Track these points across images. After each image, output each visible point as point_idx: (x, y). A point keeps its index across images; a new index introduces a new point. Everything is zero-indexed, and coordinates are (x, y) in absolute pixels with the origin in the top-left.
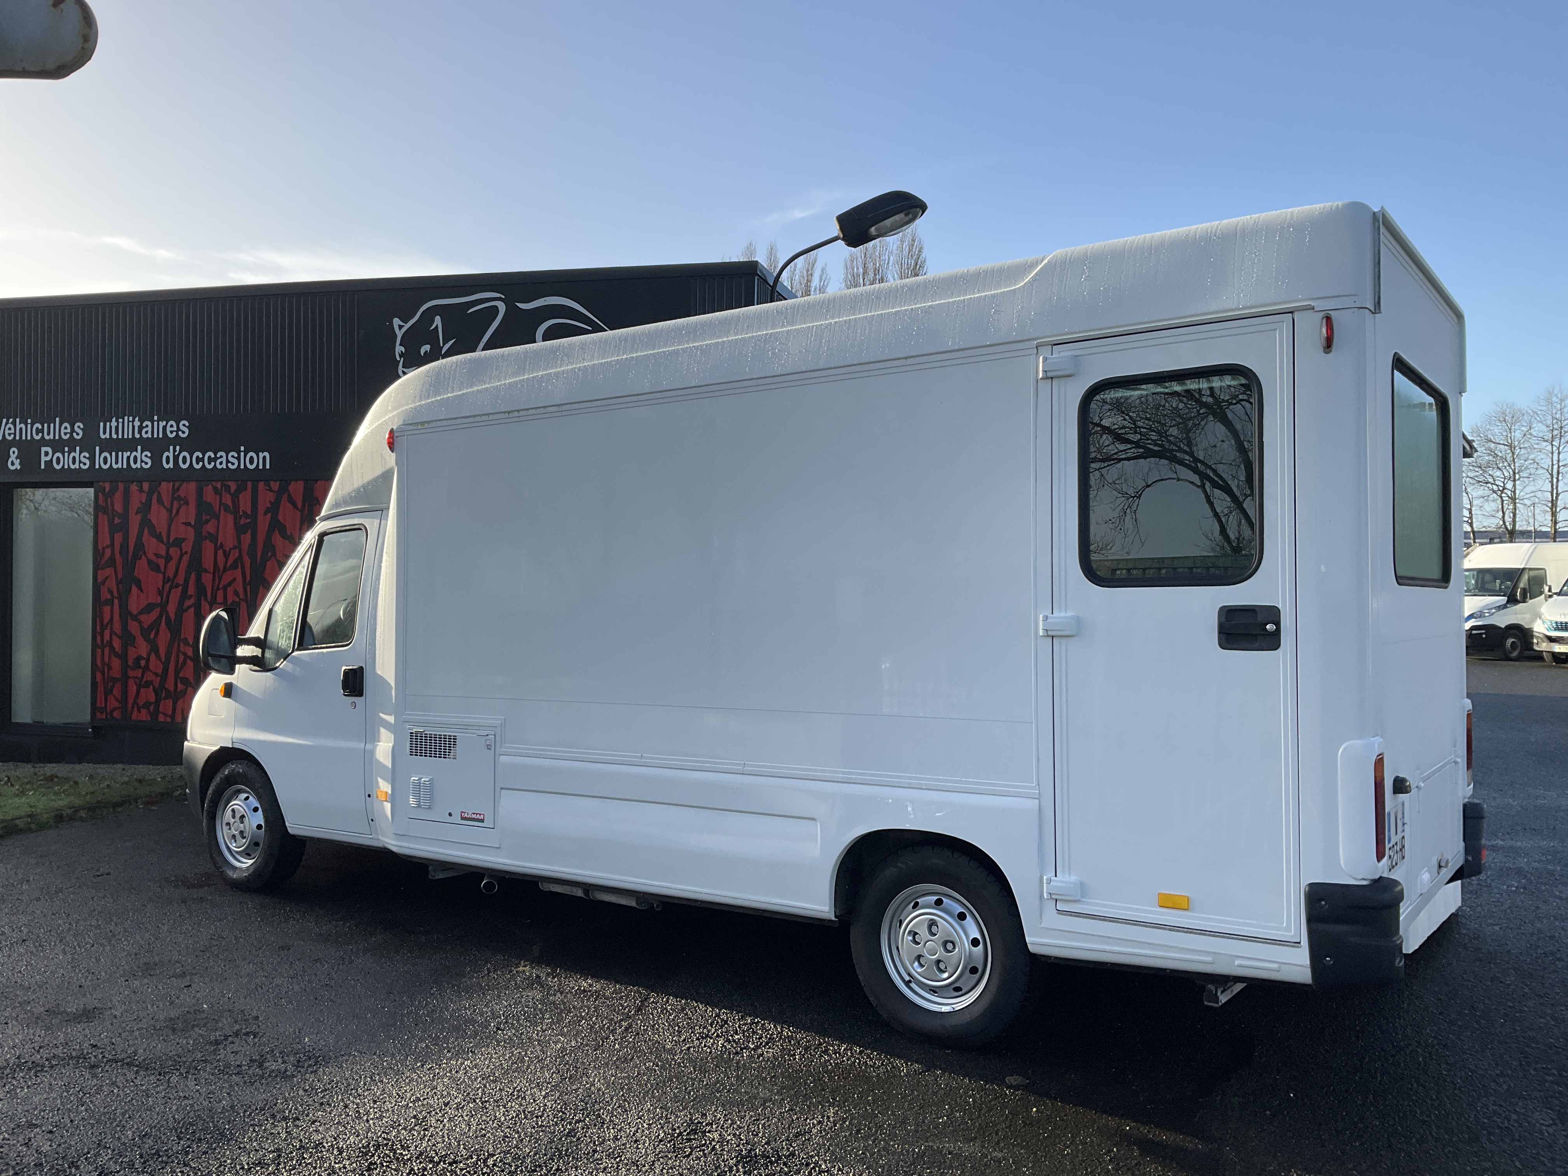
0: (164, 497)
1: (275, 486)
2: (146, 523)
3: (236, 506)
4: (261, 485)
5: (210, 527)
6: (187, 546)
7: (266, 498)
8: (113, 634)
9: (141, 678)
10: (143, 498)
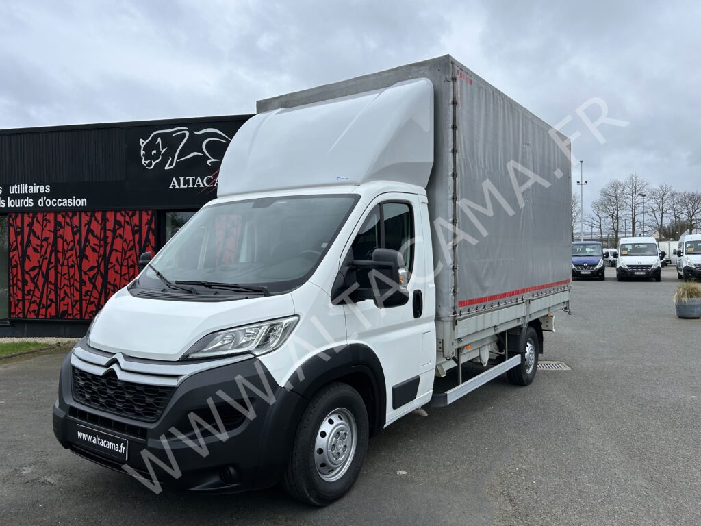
0: (39, 219)
1: (89, 213)
2: (31, 231)
3: (72, 223)
4: (83, 214)
5: (61, 232)
6: (50, 241)
7: (85, 219)
8: (18, 280)
9: (31, 299)
10: (30, 220)
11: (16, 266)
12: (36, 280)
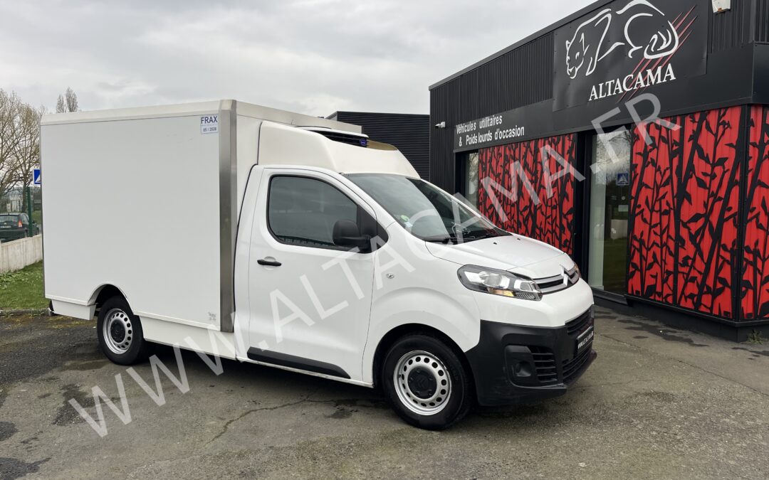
0: (495, 153)
1: (526, 143)
2: (491, 167)
3: (515, 155)
4: (522, 144)
5: (507, 168)
6: (501, 177)
7: (523, 150)
10: (490, 155)
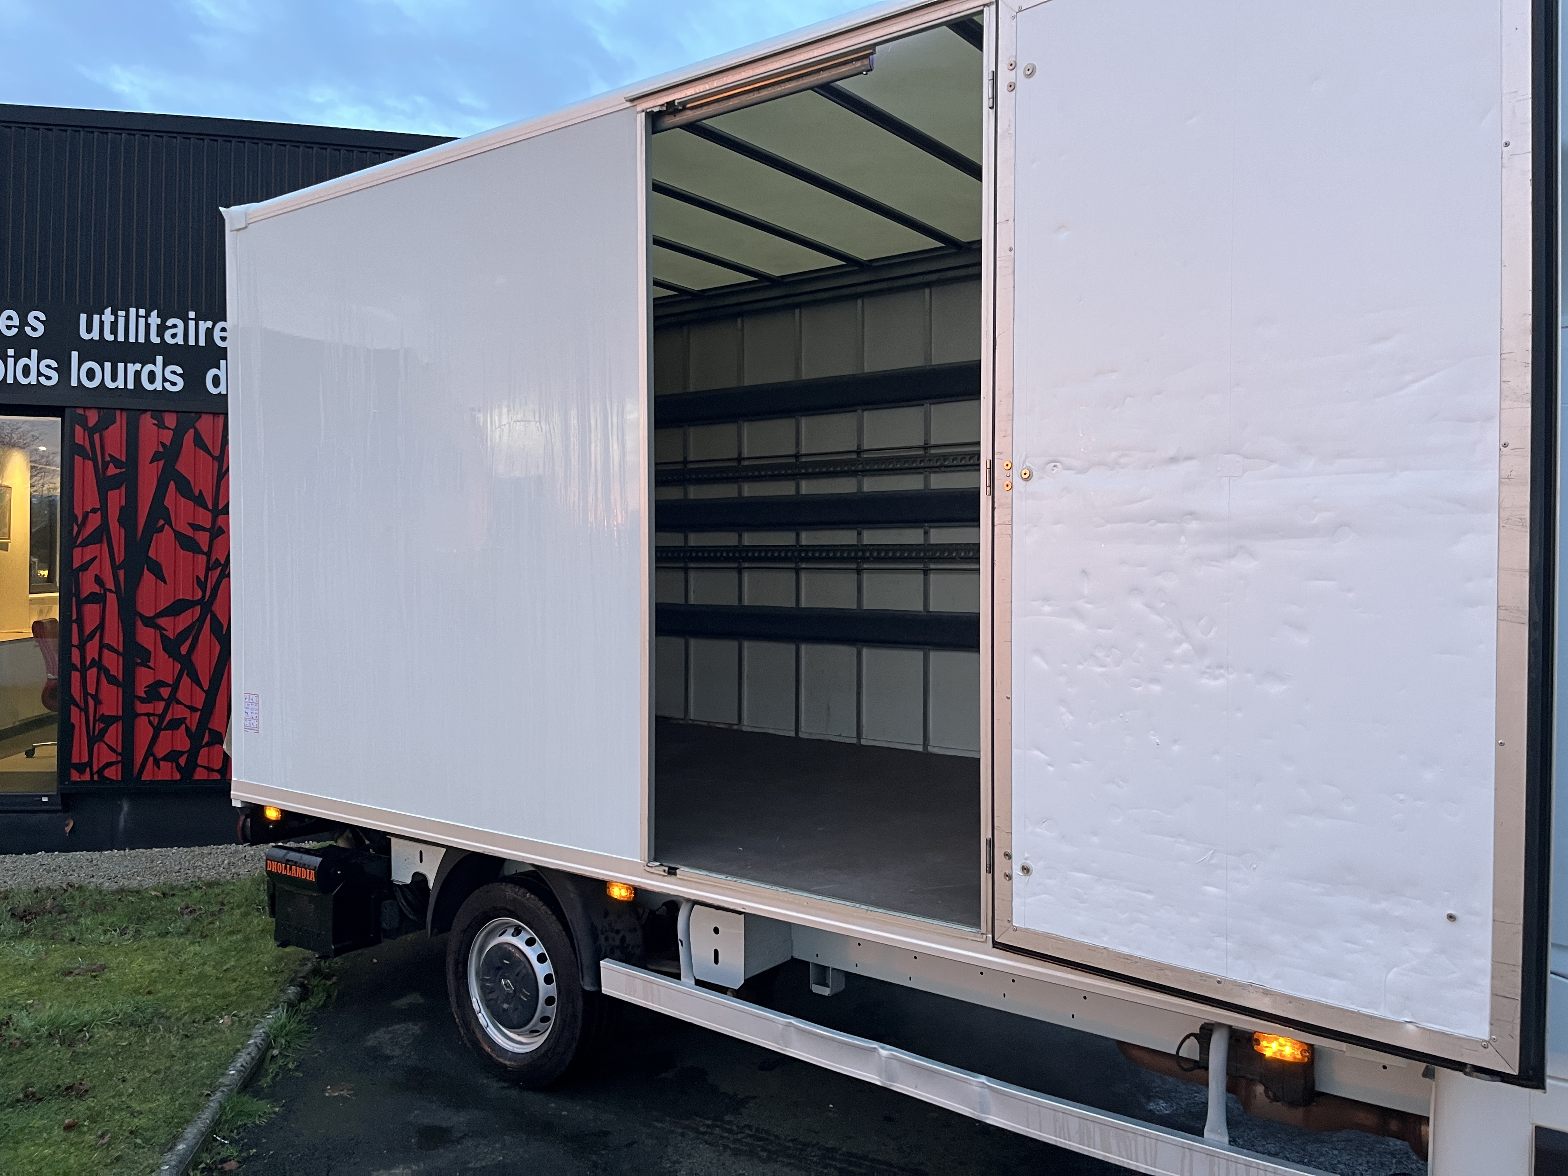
2: (172, 476)
8: (102, 646)
9: (162, 717)
10: (167, 437)
11: (98, 599)
12: (184, 650)
